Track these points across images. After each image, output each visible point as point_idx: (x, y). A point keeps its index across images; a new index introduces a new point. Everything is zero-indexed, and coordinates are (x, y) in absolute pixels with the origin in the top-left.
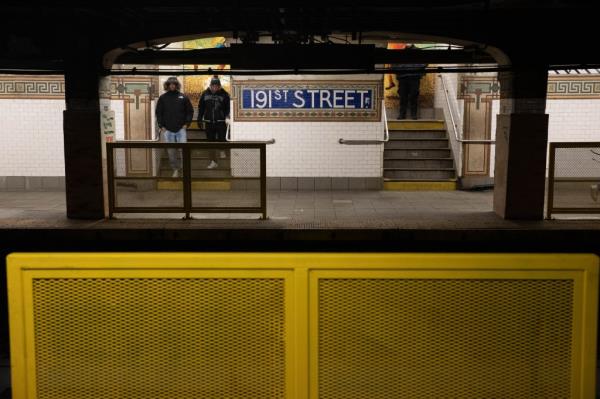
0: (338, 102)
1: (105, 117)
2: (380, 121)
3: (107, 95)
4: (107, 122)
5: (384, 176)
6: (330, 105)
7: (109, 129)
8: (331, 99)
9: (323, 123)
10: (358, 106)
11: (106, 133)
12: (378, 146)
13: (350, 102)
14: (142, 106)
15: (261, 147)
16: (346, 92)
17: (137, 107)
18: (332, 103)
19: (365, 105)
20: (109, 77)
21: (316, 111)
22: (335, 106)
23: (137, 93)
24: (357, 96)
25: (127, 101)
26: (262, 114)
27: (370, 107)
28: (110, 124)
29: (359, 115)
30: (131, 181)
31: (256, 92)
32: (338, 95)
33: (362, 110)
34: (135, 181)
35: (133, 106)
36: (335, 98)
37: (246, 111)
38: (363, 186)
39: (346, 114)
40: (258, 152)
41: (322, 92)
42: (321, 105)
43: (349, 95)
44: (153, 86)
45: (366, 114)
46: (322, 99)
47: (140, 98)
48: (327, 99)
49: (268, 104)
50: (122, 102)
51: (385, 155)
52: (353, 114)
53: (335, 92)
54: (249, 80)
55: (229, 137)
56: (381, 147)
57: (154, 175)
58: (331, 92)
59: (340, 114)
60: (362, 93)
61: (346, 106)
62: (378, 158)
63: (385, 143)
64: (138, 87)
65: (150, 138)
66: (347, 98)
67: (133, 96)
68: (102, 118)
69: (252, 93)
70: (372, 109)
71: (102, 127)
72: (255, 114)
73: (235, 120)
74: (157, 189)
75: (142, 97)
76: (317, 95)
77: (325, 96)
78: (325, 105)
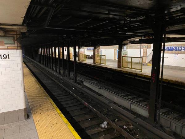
0: (183, 49)
4: (124, 53)
8: (181, 49)
21: (178, 51)
26: (166, 52)
46: (179, 49)
49: (167, 50)
58: (182, 47)
59: (183, 52)
68: (122, 52)
76: (178, 48)
77: (180, 48)
78: (180, 50)
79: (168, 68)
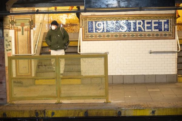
0: (148, 28)
1: (7, 40)
2: (175, 39)
3: (7, 27)
4: (7, 44)
5: (178, 74)
6: (143, 30)
7: (9, 48)
8: (143, 26)
9: (138, 41)
10: (160, 30)
11: (7, 50)
12: (174, 54)
13: (155, 28)
14: (26, 33)
15: (105, 56)
16: (153, 21)
17: (23, 34)
18: (144, 29)
19: (165, 29)
20: (9, 16)
21: (135, 33)
22: (146, 30)
23: (23, 25)
24: (160, 23)
25: (17, 30)
26: (100, 36)
27: (168, 30)
28: (9, 45)
29: (161, 35)
30: (19, 80)
31: (96, 22)
32: (148, 23)
33: (163, 33)
34: (21, 80)
35: (20, 33)
36: (146, 25)
37: (90, 34)
38: (164, 80)
39: (153, 35)
40: (103, 60)
41: (138, 21)
42: (137, 30)
43: (155, 23)
44: (32, 21)
45: (165, 35)
46: (138, 26)
47: (24, 28)
48: (141, 26)
49: (103, 30)
50: (13, 31)
51: (178, 61)
52: (157, 35)
53: (146, 21)
54: (92, 15)
55: (80, 51)
56: (176, 55)
57: (33, 75)
58: (143, 21)
59: (149, 35)
60: (163, 21)
61: (153, 30)
62: (174, 62)
63: (178, 52)
64: (22, 21)
65: (31, 53)
66: (153, 25)
67: (20, 27)
68: (5, 41)
69: (94, 23)
70: (169, 32)
71: (5, 47)
72: (96, 36)
73: (83, 40)
74: (35, 85)
75: (25, 27)
76: (135, 24)
77: (140, 23)
78: (140, 29)
79: (123, 83)
